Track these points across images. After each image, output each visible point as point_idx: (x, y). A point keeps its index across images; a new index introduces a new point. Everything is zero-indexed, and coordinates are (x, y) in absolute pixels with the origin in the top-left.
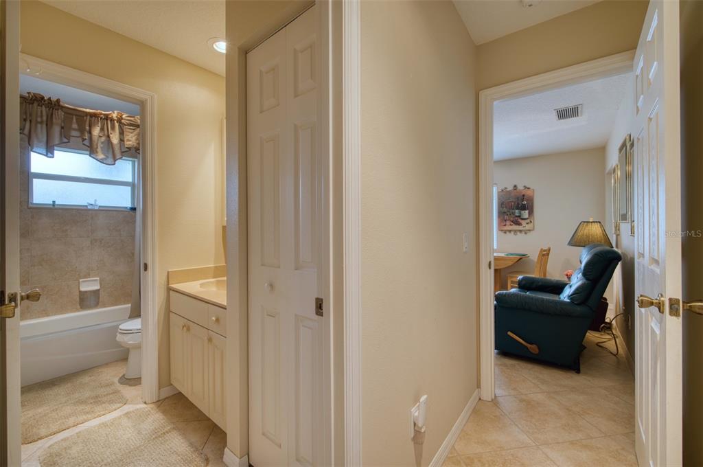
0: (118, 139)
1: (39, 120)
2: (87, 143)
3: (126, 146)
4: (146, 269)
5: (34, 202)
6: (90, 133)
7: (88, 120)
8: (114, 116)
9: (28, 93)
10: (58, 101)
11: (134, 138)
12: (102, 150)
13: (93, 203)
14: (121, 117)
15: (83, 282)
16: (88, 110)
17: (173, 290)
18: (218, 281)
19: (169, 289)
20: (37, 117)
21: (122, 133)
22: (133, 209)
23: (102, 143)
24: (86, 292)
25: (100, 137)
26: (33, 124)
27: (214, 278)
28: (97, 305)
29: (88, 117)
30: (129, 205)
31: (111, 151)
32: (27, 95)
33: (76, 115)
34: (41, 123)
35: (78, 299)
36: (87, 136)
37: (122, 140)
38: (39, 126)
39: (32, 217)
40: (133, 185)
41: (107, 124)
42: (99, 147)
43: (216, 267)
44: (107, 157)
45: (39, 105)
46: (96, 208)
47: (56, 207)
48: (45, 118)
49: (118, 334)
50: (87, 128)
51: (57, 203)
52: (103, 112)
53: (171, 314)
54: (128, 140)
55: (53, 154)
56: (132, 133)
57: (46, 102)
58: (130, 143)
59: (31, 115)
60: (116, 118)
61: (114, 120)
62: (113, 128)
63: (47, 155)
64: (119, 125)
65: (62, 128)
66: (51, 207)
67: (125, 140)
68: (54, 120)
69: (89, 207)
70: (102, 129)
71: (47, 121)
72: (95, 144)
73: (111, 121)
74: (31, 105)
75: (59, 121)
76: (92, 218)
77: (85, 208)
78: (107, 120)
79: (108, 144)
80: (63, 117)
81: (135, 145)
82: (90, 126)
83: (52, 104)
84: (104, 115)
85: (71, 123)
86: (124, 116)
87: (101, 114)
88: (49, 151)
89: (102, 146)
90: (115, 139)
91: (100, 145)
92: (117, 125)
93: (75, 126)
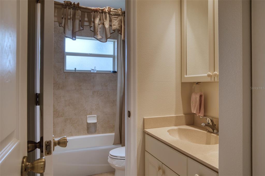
0: (109, 25)
1: (69, 17)
2: (92, 29)
3: (113, 29)
4: (129, 115)
5: (67, 69)
6: (94, 22)
7: (93, 14)
8: (107, 10)
9: (64, 2)
10: (78, 4)
11: (117, 23)
12: (100, 33)
13: (94, 69)
14: (110, 10)
15: (89, 117)
16: (93, 8)
17: (147, 134)
18: (179, 129)
19: (145, 133)
20: (68, 16)
21: (110, 21)
22: (114, 72)
23: (100, 28)
24: (90, 123)
25: (99, 24)
26: (66, 19)
27: (176, 125)
28: (95, 132)
29: (93, 12)
30: (111, 69)
31: (105, 33)
32: (64, 3)
33: (87, 12)
34: (70, 19)
35: (86, 128)
36: (92, 25)
37: (110, 26)
38: (69, 21)
39: (66, 78)
40: (113, 57)
41: (103, 16)
42: (98, 32)
43: (177, 116)
44: (103, 37)
45: (69, 9)
46: (95, 72)
47: (76, 71)
48: (72, 16)
49: (109, 157)
50: (93, 20)
51: (77, 69)
52: (101, 9)
53: (146, 153)
54: (114, 25)
55: (75, 38)
56: (116, 20)
57: (72, 6)
58: (115, 26)
59: (65, 15)
60: (107, 12)
61: (106, 13)
62: (106, 18)
63: (72, 39)
64: (109, 16)
65: (80, 21)
66: (74, 71)
67: (112, 25)
68: (76, 16)
69: (92, 71)
70: (100, 20)
71: (73, 17)
72: (96, 29)
73: (105, 13)
74: (65, 9)
75: (79, 17)
76: (93, 78)
77: (89, 72)
78: (103, 13)
79: (103, 28)
80: (80, 14)
81: (118, 28)
82: (94, 19)
83: (75, 7)
84: (101, 10)
85: (84, 17)
86: (112, 10)
87: (100, 10)
88: (74, 36)
89: (100, 30)
90: (107, 26)
91: (99, 30)
92: (108, 15)
93: (86, 19)
